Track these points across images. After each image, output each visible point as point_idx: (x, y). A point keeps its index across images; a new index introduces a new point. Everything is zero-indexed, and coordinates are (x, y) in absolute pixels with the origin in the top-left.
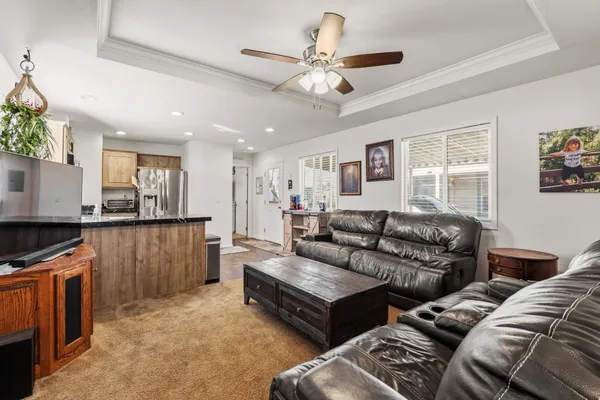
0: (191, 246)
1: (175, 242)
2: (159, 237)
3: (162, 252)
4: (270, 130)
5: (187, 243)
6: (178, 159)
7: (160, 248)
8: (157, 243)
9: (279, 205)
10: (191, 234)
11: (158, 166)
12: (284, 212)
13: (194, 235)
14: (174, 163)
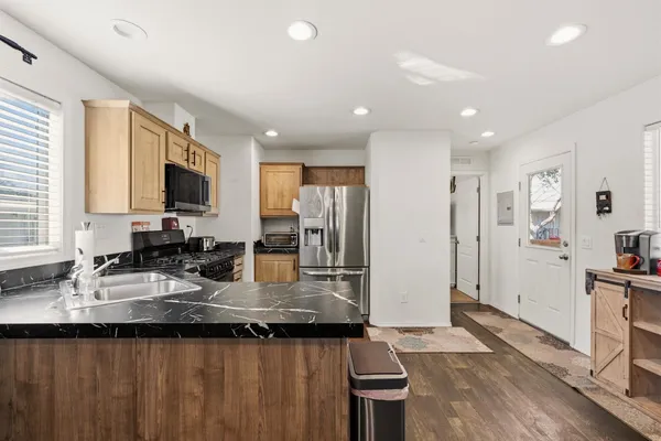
0: (300, 412)
1: (252, 395)
2: (202, 374)
3: (210, 422)
4: (566, 34)
5: (287, 399)
6: (360, 170)
7: (204, 409)
8: (198, 390)
9: (564, 251)
10: (301, 371)
11: (333, 183)
12: (592, 278)
13: (310, 378)
14: (355, 175)
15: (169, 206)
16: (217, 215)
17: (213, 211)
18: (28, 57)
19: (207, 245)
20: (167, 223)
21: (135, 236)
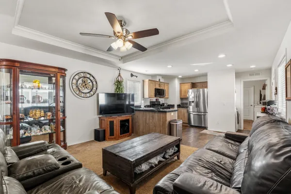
5: (160, 121)
13: (163, 118)
15: (155, 96)
16: (168, 98)
17: (166, 97)
18: (137, 77)
19: (165, 105)
20: (156, 99)
21: (150, 102)
